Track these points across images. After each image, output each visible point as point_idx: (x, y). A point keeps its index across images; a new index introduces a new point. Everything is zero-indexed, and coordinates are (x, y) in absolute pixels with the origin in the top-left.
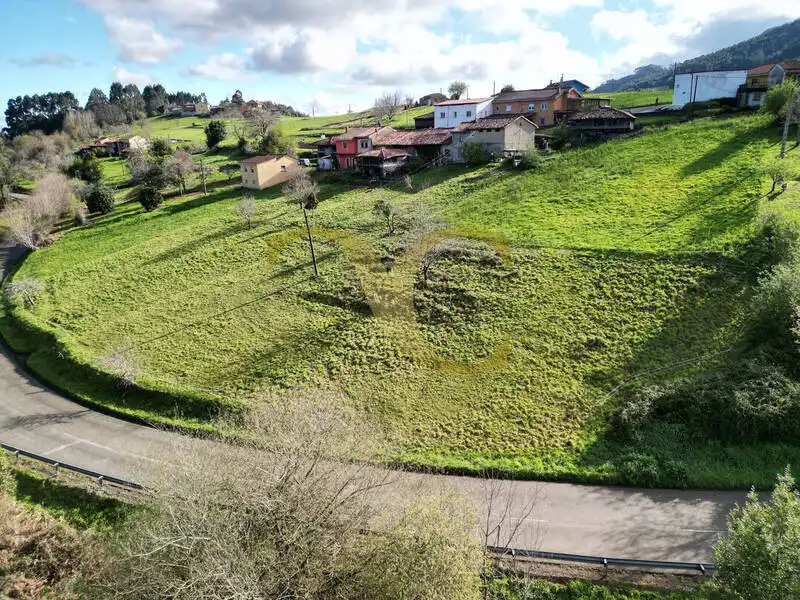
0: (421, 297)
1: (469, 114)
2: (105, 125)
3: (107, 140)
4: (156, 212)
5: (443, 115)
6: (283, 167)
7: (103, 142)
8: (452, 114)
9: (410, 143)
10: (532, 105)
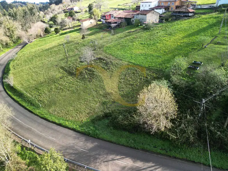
0: (84, 72)
1: (149, 6)
2: (73, 2)
3: (69, 8)
4: (58, 34)
5: (143, 6)
6: (91, 23)
7: (68, 8)
8: (145, 5)
9: (123, 17)
10: (169, 3)
